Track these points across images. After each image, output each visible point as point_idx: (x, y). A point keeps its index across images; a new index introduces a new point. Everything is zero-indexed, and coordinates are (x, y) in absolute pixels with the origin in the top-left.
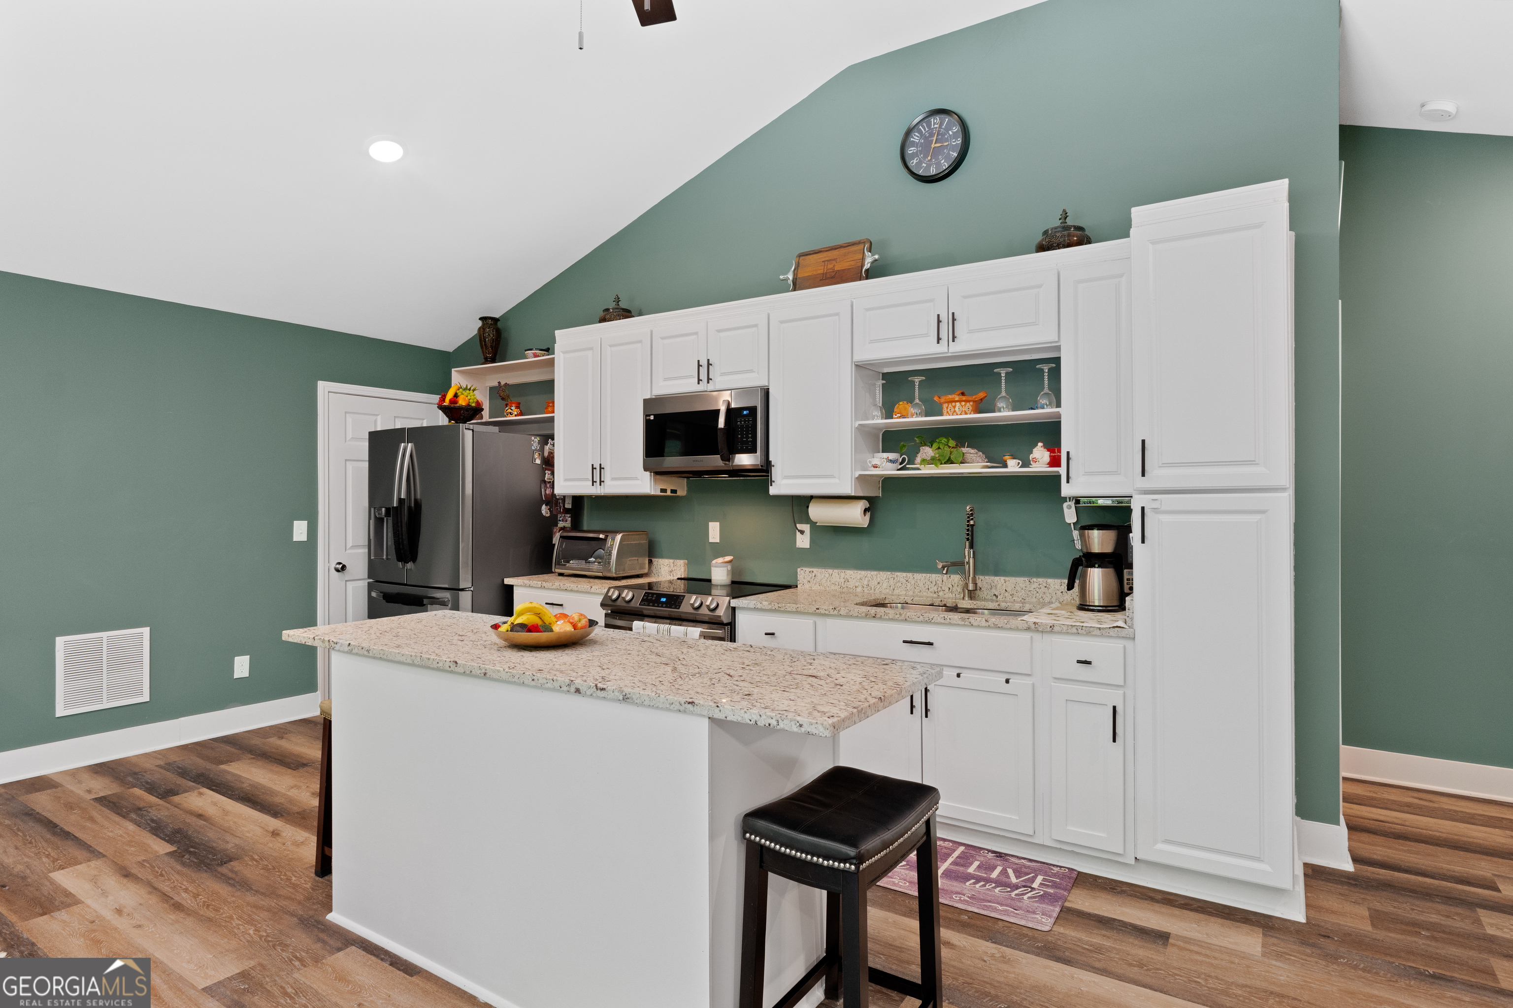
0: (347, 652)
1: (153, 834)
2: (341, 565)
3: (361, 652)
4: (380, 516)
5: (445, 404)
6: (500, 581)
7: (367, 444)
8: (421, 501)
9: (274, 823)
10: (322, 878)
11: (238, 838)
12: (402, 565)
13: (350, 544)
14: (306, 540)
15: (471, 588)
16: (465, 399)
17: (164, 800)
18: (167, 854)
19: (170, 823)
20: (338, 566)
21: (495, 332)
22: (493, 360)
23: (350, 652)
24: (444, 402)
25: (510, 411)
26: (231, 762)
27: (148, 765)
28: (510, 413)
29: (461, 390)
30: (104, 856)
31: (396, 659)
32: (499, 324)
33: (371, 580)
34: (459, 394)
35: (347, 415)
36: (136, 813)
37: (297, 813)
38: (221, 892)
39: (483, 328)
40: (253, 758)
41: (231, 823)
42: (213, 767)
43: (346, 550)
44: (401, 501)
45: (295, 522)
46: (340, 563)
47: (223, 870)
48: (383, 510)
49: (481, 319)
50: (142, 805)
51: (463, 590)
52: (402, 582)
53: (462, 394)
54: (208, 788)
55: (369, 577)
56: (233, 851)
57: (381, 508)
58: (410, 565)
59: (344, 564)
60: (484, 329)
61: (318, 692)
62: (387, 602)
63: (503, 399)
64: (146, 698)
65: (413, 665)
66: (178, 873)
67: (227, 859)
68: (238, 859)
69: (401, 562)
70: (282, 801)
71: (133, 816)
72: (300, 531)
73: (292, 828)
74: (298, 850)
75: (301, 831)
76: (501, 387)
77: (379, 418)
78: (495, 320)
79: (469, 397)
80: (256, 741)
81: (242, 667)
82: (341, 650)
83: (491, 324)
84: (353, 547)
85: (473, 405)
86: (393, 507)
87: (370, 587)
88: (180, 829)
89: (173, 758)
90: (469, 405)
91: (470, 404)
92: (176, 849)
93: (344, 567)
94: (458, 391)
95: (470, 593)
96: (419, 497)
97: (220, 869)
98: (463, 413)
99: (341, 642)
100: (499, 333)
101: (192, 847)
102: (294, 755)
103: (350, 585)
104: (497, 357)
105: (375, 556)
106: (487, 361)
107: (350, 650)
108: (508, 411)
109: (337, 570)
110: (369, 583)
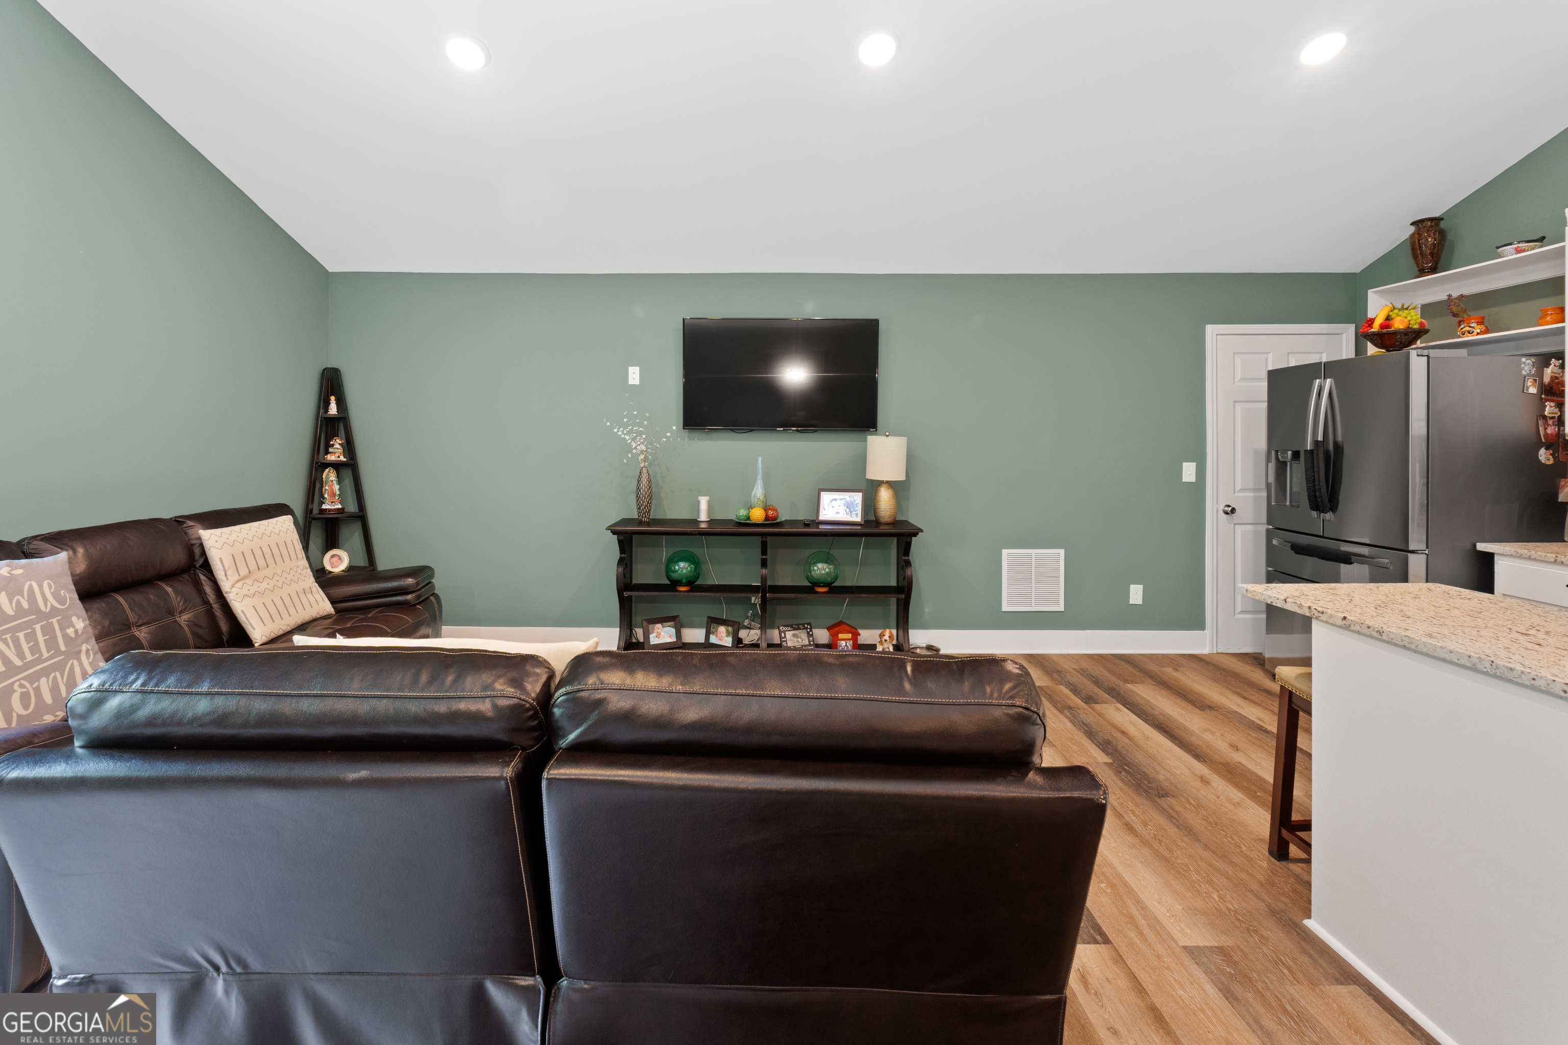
0: (1341, 627)
1: (1088, 738)
2: (1230, 509)
3: (1368, 632)
4: (1285, 460)
5: (1373, 330)
6: (1468, 546)
7: (1265, 384)
8: (1343, 443)
9: (1200, 768)
10: (1279, 861)
11: (1166, 771)
12: (1317, 515)
13: (1239, 486)
14: (1195, 481)
15: (1426, 551)
16: (1402, 322)
17: (1089, 705)
18: (1106, 764)
19: (1100, 731)
20: (1226, 508)
21: (1437, 236)
22: (1434, 270)
23: (1347, 628)
24: (1372, 328)
25: (1468, 329)
26: (1136, 684)
27: (1067, 666)
28: (1469, 332)
29: (1396, 311)
30: (1054, 746)
31: (1436, 654)
32: (1443, 225)
33: (1271, 527)
34: (1393, 316)
35: (1235, 355)
36: (1069, 712)
37: (1221, 763)
38: (1168, 830)
39: (1418, 234)
40: (1156, 685)
41: (1154, 750)
42: (1121, 683)
43: (1234, 493)
44: (1316, 443)
45: (1184, 463)
46: (1229, 506)
47: (1161, 802)
48: (1290, 453)
49: (1412, 224)
50: (1072, 705)
51: (1413, 552)
52: (1318, 534)
53: (1398, 315)
54: (1123, 705)
55: (1268, 523)
56: (1166, 784)
57: (1285, 451)
58: (1329, 516)
59: (1233, 506)
60: (1420, 235)
61: (1206, 631)
62: (1296, 552)
63: (1455, 315)
64: (1061, 608)
65: (1474, 669)
66: (1121, 789)
67: (1164, 794)
68: (1174, 797)
69: (1316, 511)
70: (1200, 743)
71: (1066, 712)
72: (1189, 472)
73: (1221, 780)
74: (1236, 811)
75: (1233, 789)
76: (1452, 301)
77: (1270, 356)
78: (1436, 221)
79: (1409, 318)
80: (1152, 667)
81: (1136, 594)
82: (1330, 621)
83: (1431, 226)
84: (1242, 490)
85: (1416, 326)
86: (1306, 451)
87: (1269, 535)
88: (1109, 740)
89: (1085, 665)
90: (1409, 327)
91: (1411, 326)
92: (1111, 761)
93: (1233, 511)
94: (1391, 313)
95: (1424, 556)
96: (1340, 438)
97: (1158, 800)
98: (1400, 338)
99: (1329, 612)
100: (1442, 235)
101: (1125, 765)
102: (1196, 693)
103: (1239, 529)
104: (1439, 266)
105: (1276, 501)
106: (1422, 272)
107: (1346, 625)
108: (1464, 330)
109: (1226, 513)
110: (1268, 531)
